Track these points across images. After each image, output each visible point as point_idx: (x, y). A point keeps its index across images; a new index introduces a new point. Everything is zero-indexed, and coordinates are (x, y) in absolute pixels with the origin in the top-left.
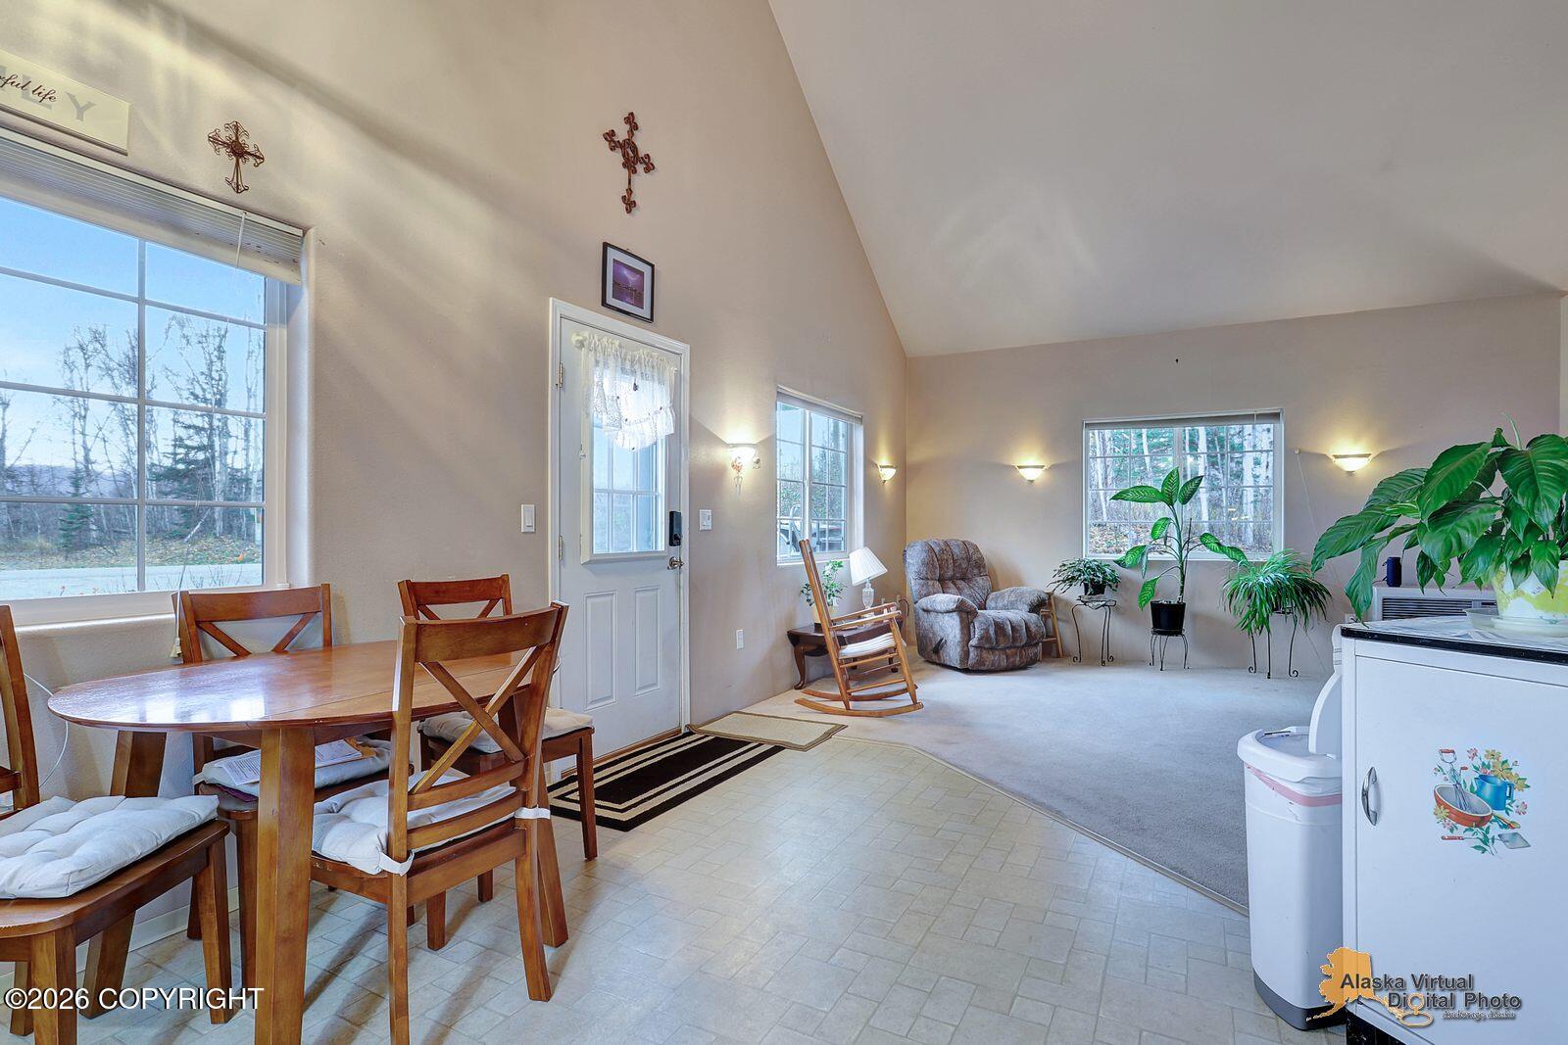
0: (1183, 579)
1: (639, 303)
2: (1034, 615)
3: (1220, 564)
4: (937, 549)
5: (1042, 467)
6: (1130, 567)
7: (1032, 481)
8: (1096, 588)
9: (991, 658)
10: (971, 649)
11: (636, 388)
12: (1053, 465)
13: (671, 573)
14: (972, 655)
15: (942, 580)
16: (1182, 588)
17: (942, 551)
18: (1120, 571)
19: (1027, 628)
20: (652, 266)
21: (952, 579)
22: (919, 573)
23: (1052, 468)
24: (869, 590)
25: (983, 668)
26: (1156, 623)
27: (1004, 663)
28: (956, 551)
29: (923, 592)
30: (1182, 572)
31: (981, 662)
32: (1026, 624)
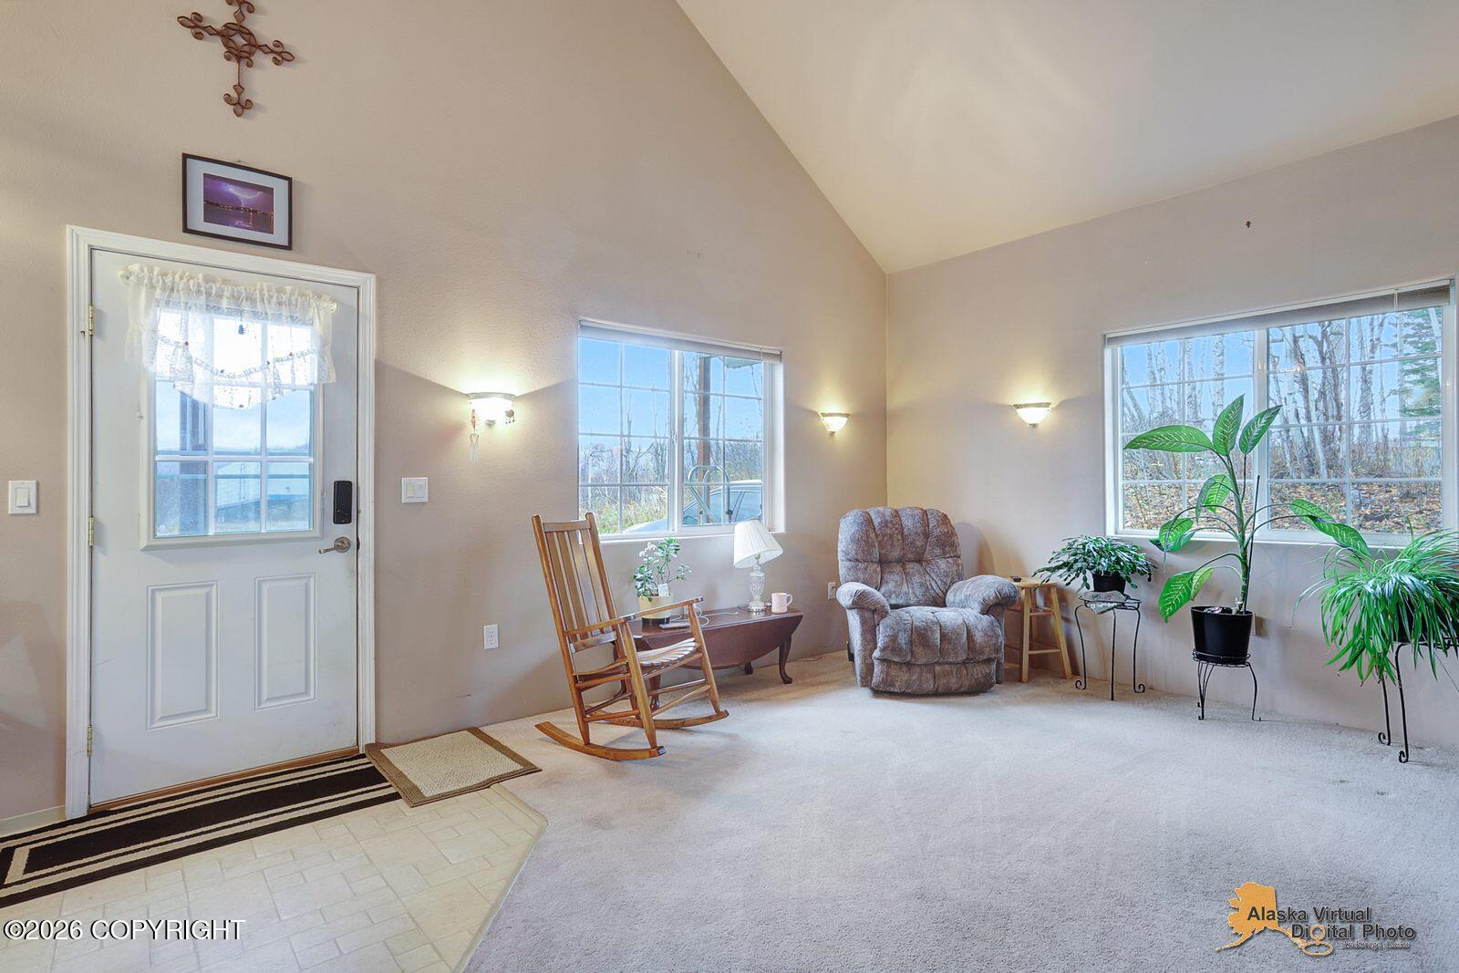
0: (1246, 575)
1: (268, 227)
2: (986, 619)
3: (1319, 550)
4: (877, 522)
5: (1047, 405)
6: (1171, 551)
7: (1034, 426)
8: (1110, 581)
9: (902, 679)
10: (876, 662)
11: (241, 330)
12: (1062, 403)
13: (338, 559)
14: (876, 670)
15: (884, 562)
16: (1245, 589)
17: (885, 524)
18: (1158, 555)
19: (970, 637)
20: (289, 179)
21: (902, 561)
23: (1062, 405)
24: (758, 574)
25: (892, 690)
26: (1201, 644)
27: (929, 685)
28: (908, 523)
30: (1244, 564)
31: (888, 681)
32: (969, 632)
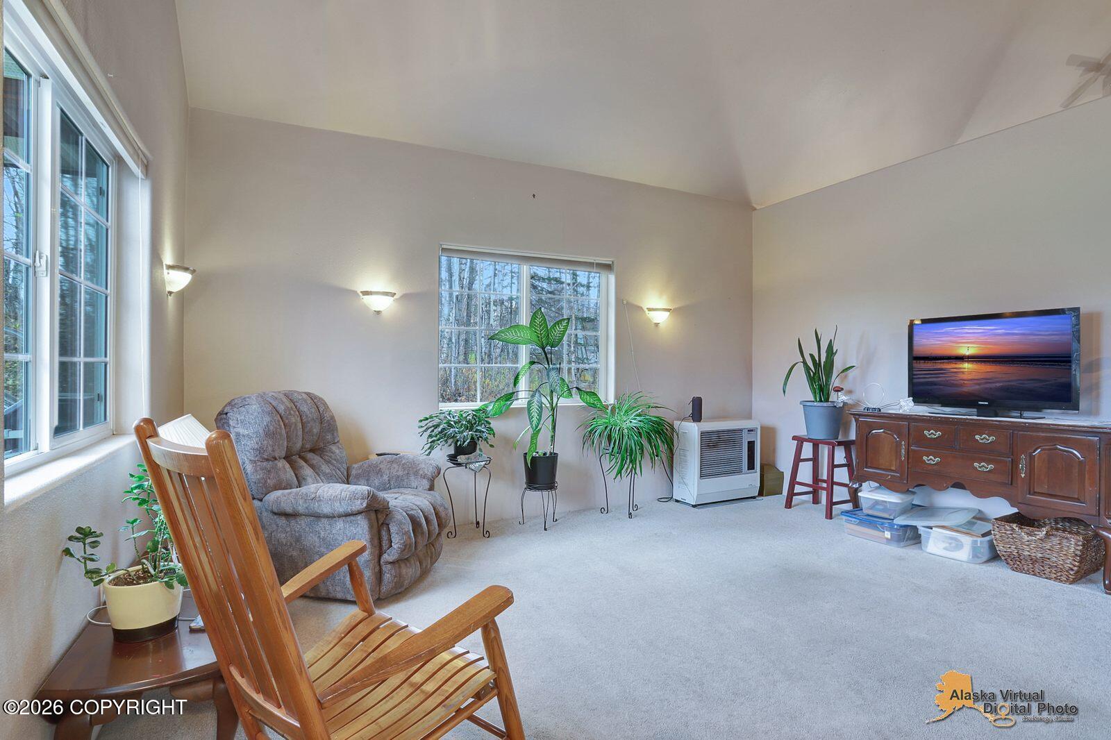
0: (554, 428)
4: (281, 408)
5: (393, 294)
7: (378, 312)
9: (409, 573)
14: (386, 576)
16: (553, 437)
17: (289, 410)
21: (301, 452)
22: (260, 451)
23: (406, 297)
26: (530, 478)
28: (304, 408)
29: (270, 482)
30: (553, 420)
31: (399, 584)
